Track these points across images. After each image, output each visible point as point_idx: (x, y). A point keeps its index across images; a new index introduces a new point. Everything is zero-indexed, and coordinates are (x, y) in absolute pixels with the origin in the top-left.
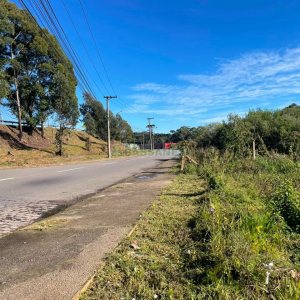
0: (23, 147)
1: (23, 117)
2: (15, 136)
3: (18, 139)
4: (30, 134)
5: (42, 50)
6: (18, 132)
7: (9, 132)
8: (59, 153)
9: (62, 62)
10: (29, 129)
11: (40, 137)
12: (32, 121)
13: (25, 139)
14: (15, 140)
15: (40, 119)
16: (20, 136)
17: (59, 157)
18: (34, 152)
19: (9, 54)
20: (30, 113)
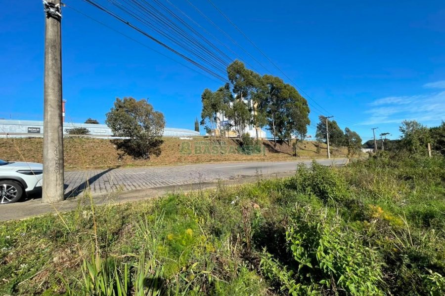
0: (277, 152)
1: (276, 135)
2: (272, 146)
3: (274, 147)
4: (281, 144)
5: (285, 97)
6: (274, 143)
7: (270, 143)
8: (295, 155)
9: (298, 101)
10: (280, 142)
11: (287, 146)
12: (282, 137)
13: (278, 147)
14: (272, 148)
15: (288, 135)
16: (275, 145)
17: (294, 157)
18: (280, 154)
19: (269, 102)
20: (281, 132)
